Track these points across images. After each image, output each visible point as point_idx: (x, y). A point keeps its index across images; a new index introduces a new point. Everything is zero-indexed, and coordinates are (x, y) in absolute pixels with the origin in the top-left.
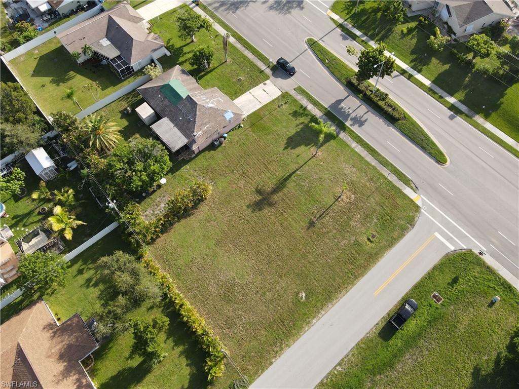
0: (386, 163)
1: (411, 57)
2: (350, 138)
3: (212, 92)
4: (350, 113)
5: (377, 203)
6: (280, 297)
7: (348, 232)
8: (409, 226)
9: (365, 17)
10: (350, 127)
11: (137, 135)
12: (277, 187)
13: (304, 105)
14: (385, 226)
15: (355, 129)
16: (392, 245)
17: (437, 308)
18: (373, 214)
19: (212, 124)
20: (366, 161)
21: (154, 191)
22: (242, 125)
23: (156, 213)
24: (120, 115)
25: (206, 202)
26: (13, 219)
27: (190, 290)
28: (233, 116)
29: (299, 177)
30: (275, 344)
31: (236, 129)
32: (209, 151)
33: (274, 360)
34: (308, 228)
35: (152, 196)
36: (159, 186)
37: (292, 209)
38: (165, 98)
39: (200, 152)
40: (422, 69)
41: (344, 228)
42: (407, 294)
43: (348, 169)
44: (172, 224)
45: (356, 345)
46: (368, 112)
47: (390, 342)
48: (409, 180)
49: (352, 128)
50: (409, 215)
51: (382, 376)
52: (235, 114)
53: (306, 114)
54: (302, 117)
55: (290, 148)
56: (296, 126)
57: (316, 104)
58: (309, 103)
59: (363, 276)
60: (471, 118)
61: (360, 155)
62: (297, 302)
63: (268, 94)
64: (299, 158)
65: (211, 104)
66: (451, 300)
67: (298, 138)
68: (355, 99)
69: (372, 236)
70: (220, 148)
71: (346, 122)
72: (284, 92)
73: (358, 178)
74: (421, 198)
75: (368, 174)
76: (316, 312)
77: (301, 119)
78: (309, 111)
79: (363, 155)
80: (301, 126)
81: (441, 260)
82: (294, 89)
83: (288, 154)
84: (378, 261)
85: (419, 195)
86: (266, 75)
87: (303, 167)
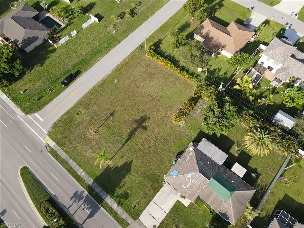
2: (85, 179)
3: (194, 194)
4: (84, 204)
5: (73, 133)
7: (92, 114)
8: (57, 123)
10: (85, 190)
11: (237, 155)
13: (120, 207)
14: (71, 121)
15: (81, 188)
16: (68, 111)
17: (52, 86)
18: (77, 126)
19: (184, 162)
20: (76, 162)
23: (201, 107)
24: (259, 172)
26: (278, 92)
27: (170, 74)
28: (172, 173)
29: (120, 142)
30: (127, 62)
33: (127, 57)
34: (114, 112)
37: (124, 121)
38: (228, 180)
41: (94, 115)
43: (88, 153)
45: (92, 67)
46: (69, 208)
48: (50, 152)
49: (83, 189)
50: (55, 129)
51: (82, 59)
53: (118, 197)
54: (121, 194)
55: (128, 163)
56: (125, 183)
57: (110, 210)
58: (116, 210)
59: (86, 94)
61: (80, 166)
62: (118, 78)
63: (151, 215)
64: (122, 156)
65: (190, 177)
66: (45, 90)
67: (123, 173)
68: (78, 221)
69: (79, 114)
70: (176, 154)
71: (87, 194)
72: (138, 220)
73: (83, 148)
74: (46, 141)
75: (76, 152)
76: (109, 76)
77: (122, 192)
78: (116, 201)
79: (78, 167)
80: (121, 184)
81: (44, 107)
82: (129, 225)
83: (129, 157)
84: (77, 102)
85: (46, 143)
87: (118, 150)
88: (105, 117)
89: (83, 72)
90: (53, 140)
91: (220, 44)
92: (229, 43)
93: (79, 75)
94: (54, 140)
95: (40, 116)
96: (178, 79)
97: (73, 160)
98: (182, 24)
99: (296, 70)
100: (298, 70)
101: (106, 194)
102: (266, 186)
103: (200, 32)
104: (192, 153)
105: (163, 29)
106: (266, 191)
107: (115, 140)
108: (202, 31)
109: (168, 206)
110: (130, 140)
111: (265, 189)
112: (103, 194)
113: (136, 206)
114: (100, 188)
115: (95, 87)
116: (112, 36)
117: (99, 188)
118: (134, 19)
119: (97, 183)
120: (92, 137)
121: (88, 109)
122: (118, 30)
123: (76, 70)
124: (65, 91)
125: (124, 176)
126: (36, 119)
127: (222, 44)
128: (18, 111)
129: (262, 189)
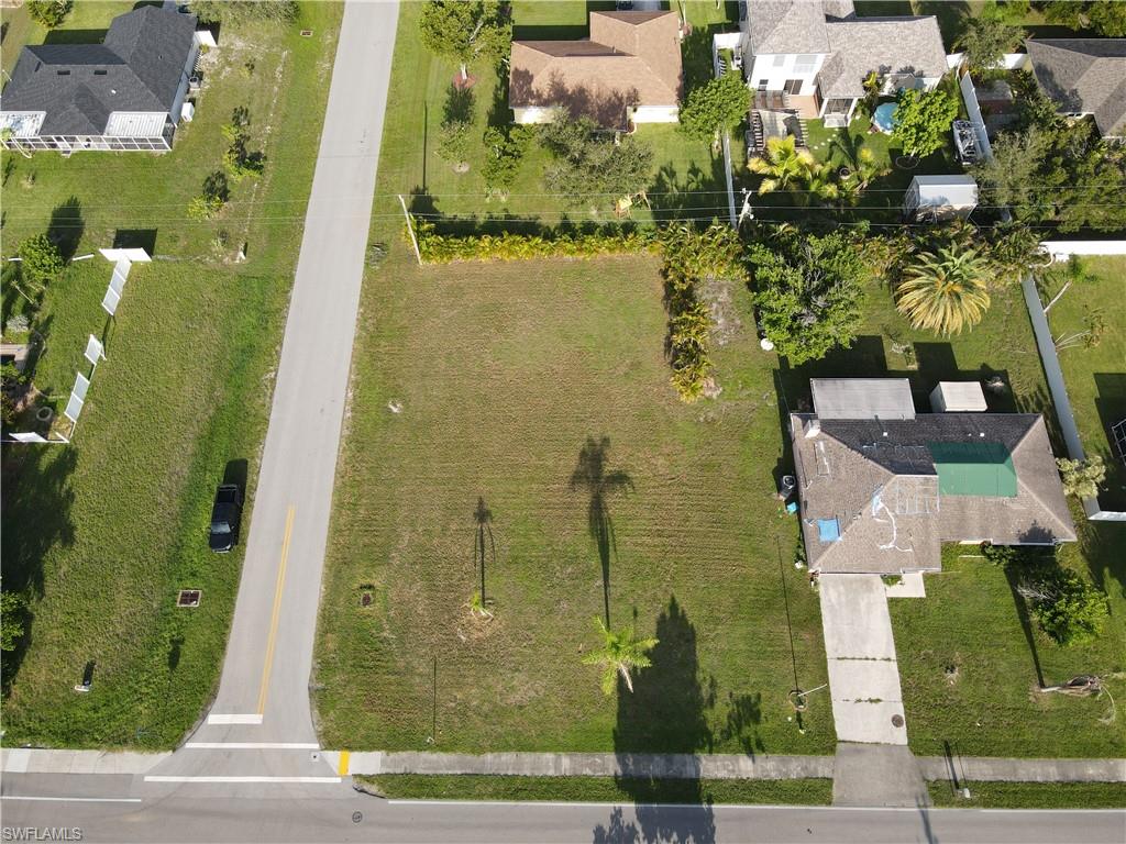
0: (466, 786)
2: (588, 772)
3: (925, 543)
5: (409, 671)
7: (414, 563)
8: (320, 685)
10: (617, 805)
12: (602, 519)
13: (760, 757)
14: (363, 640)
15: (600, 811)
16: (324, 616)
17: (180, 581)
18: (401, 640)
19: (828, 482)
20: (507, 748)
21: (757, 321)
22: (799, 565)
23: (715, 305)
24: (997, 369)
26: (859, 136)
28: (824, 538)
29: (588, 575)
30: (377, 325)
31: (799, 547)
32: (779, 459)
33: (361, 310)
34: (481, 503)
37: (539, 506)
38: (969, 441)
41: (426, 562)
43: (522, 689)
45: (268, 421)
48: (389, 794)
49: (609, 806)
50: (334, 708)
51: (206, 416)
53: (729, 736)
54: (729, 717)
55: (668, 615)
56: (713, 680)
57: (745, 791)
58: (759, 775)
59: (331, 518)
61: (532, 749)
62: (397, 393)
63: (859, 701)
64: (631, 612)
65: (881, 505)
66: (164, 616)
67: (679, 655)
69: (369, 598)
70: (772, 483)
71: (637, 809)
72: (839, 746)
73: (489, 687)
74: (337, 773)
75: (477, 720)
76: (358, 406)
77: (728, 710)
78: (735, 752)
79: (527, 757)
80: (705, 691)
81: (220, 674)
82: (830, 780)
83: (655, 599)
84: (326, 566)
85: (344, 777)
86: (929, 752)
87: (604, 602)
88: (470, 541)
89: (253, 458)
90: (361, 749)
91: (616, 95)
92: (639, 77)
93: (249, 476)
94: (368, 745)
95: (236, 711)
96: (581, 271)
97: (493, 749)
98: (442, 104)
99: (865, 51)
100: (868, 47)
101: (688, 758)
102: (1040, 389)
103: (530, 93)
104: (821, 443)
105: (393, 153)
106: (1053, 402)
107: (567, 582)
108: (534, 86)
109: (880, 636)
110: (611, 548)
111: (1046, 399)
112: (682, 765)
113: (799, 714)
114: (657, 758)
115: (340, 474)
116: (244, 278)
117: (652, 760)
118: (270, 176)
119: (633, 752)
120: (488, 632)
121: (385, 559)
122: (246, 245)
123: (222, 466)
124: (246, 564)
125: (691, 664)
126: (228, 733)
127: (623, 92)
128: (129, 762)
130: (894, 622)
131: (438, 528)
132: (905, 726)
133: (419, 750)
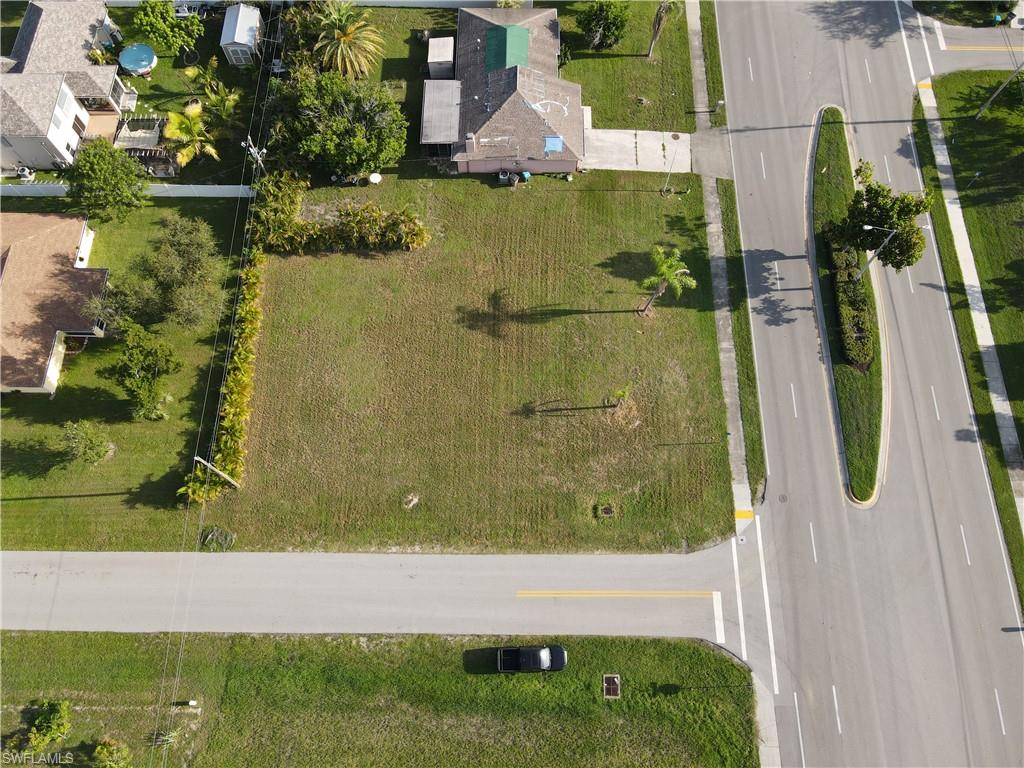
0: (750, 416)
1: (1003, 273)
2: (730, 329)
3: (563, 88)
4: (774, 287)
5: (666, 467)
6: (379, 474)
7: (573, 468)
8: (684, 544)
9: (986, 138)
10: (750, 310)
11: (404, 84)
12: (533, 314)
13: (707, 219)
14: (643, 511)
15: (755, 322)
16: (624, 548)
17: (594, 701)
18: (641, 477)
19: (514, 139)
20: (719, 387)
21: (351, 184)
22: (570, 178)
24: (408, 35)
25: (407, 255)
26: (152, 88)
27: (272, 360)
28: (559, 149)
29: (581, 326)
30: (311, 529)
31: (555, 177)
32: (482, 183)
33: (290, 549)
34: (516, 413)
35: (342, 190)
36: (365, 182)
37: (520, 364)
38: (484, 48)
39: (468, 175)
40: (1002, 307)
41: (572, 458)
42: (568, 638)
43: (674, 376)
44: (331, 250)
45: (419, 635)
46: (809, 309)
47: (470, 678)
48: (763, 475)
49: (752, 316)
50: (702, 529)
51: (410, 710)
52: (566, 148)
53: (695, 236)
54: (681, 235)
55: (610, 269)
57: (730, 230)
58: (719, 220)
59: (529, 552)
60: (1006, 467)
61: (718, 369)
62: (397, 502)
63: (664, 156)
64: (610, 295)
66: (630, 710)
67: (641, 264)
68: (809, 270)
69: (605, 509)
70: (502, 190)
71: (752, 297)
72: (694, 172)
73: (676, 401)
74: (751, 520)
75: (701, 410)
76: (409, 539)
77: (677, 236)
78: (706, 235)
79: (724, 372)
81: (681, 639)
82: (717, 179)
83: (598, 278)
84: (577, 552)
85: (755, 513)
86: (694, 123)
87: (603, 315)
88: (552, 421)
89: (462, 646)
90: (731, 501)
91: (55, 275)
92: (39, 249)
93: (484, 645)
94: (729, 497)
95: (711, 618)
96: (273, 327)
97: (721, 397)
101: (713, 264)
104: (482, 140)
106: (439, 8)
107: (587, 342)
109: (619, 137)
110: (557, 308)
111: (437, 12)
112: (719, 268)
113: (676, 193)
114: (715, 283)
115: (484, 549)
117: (717, 287)
118: (67, 692)
119: (713, 300)
121: (569, 497)
124: (576, 633)
126: (731, 621)
127: (54, 268)
129: (442, 16)
130: (610, 128)
131: (540, 449)
132: (680, 134)
133: (728, 454)
